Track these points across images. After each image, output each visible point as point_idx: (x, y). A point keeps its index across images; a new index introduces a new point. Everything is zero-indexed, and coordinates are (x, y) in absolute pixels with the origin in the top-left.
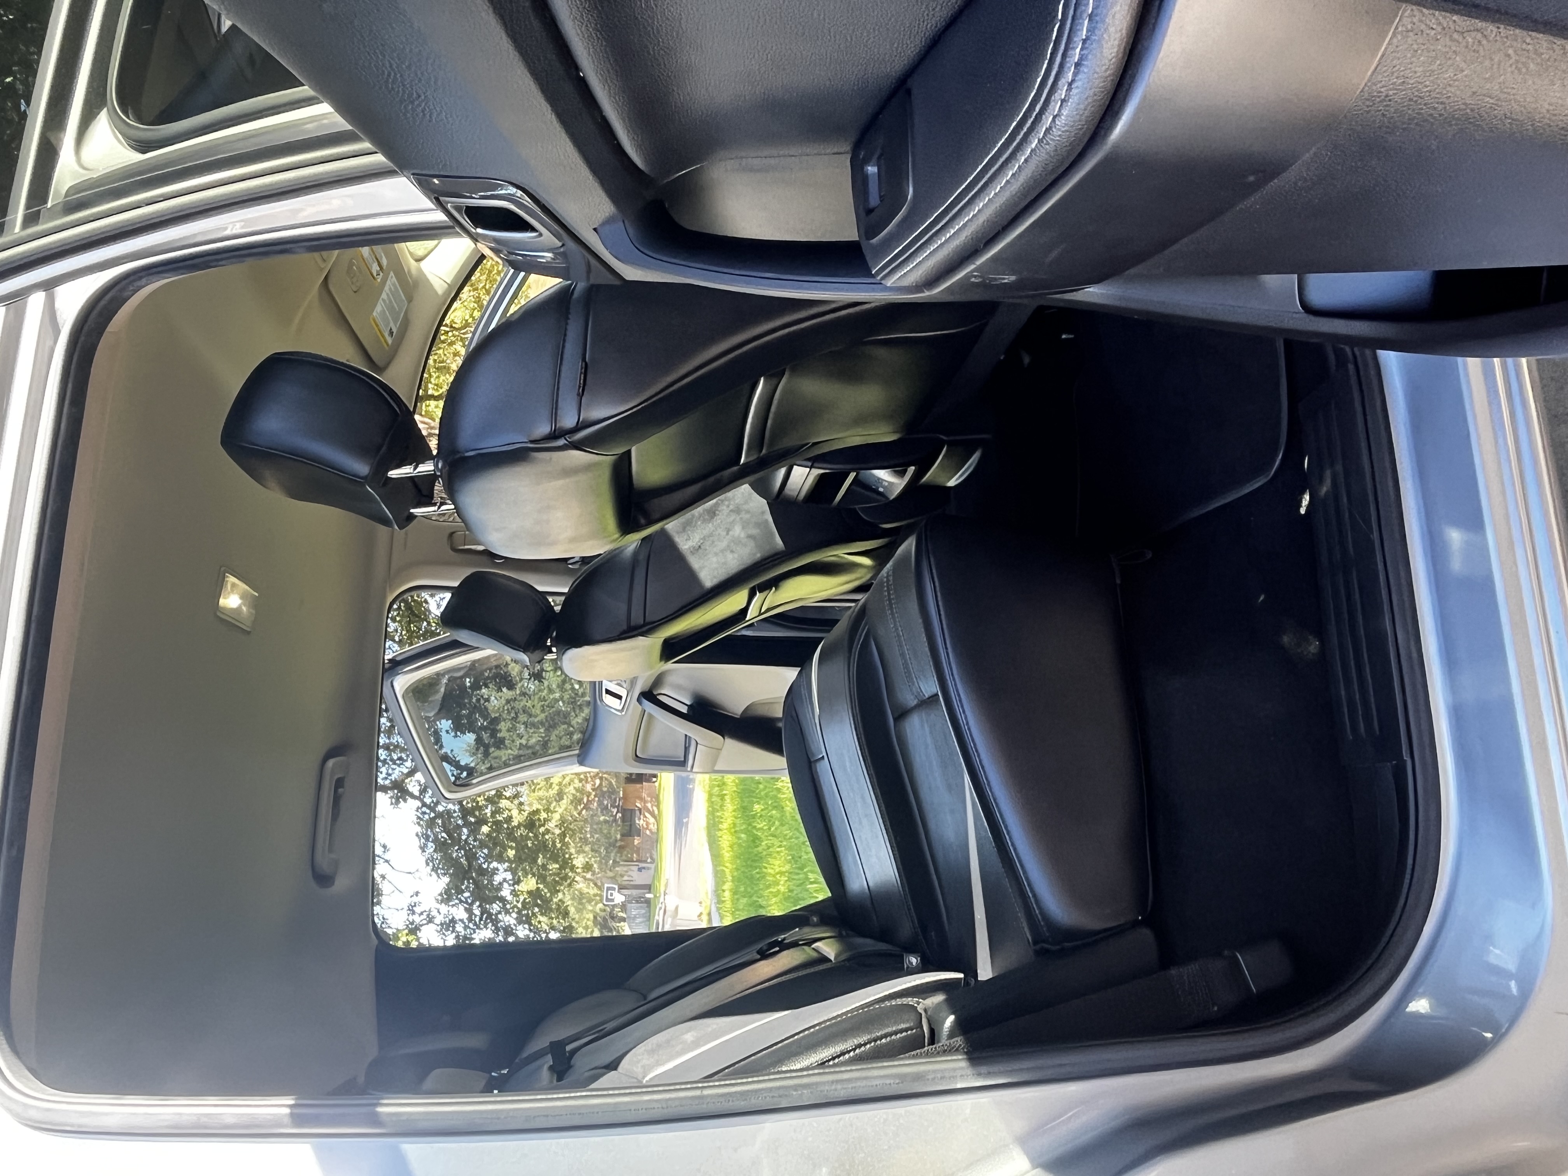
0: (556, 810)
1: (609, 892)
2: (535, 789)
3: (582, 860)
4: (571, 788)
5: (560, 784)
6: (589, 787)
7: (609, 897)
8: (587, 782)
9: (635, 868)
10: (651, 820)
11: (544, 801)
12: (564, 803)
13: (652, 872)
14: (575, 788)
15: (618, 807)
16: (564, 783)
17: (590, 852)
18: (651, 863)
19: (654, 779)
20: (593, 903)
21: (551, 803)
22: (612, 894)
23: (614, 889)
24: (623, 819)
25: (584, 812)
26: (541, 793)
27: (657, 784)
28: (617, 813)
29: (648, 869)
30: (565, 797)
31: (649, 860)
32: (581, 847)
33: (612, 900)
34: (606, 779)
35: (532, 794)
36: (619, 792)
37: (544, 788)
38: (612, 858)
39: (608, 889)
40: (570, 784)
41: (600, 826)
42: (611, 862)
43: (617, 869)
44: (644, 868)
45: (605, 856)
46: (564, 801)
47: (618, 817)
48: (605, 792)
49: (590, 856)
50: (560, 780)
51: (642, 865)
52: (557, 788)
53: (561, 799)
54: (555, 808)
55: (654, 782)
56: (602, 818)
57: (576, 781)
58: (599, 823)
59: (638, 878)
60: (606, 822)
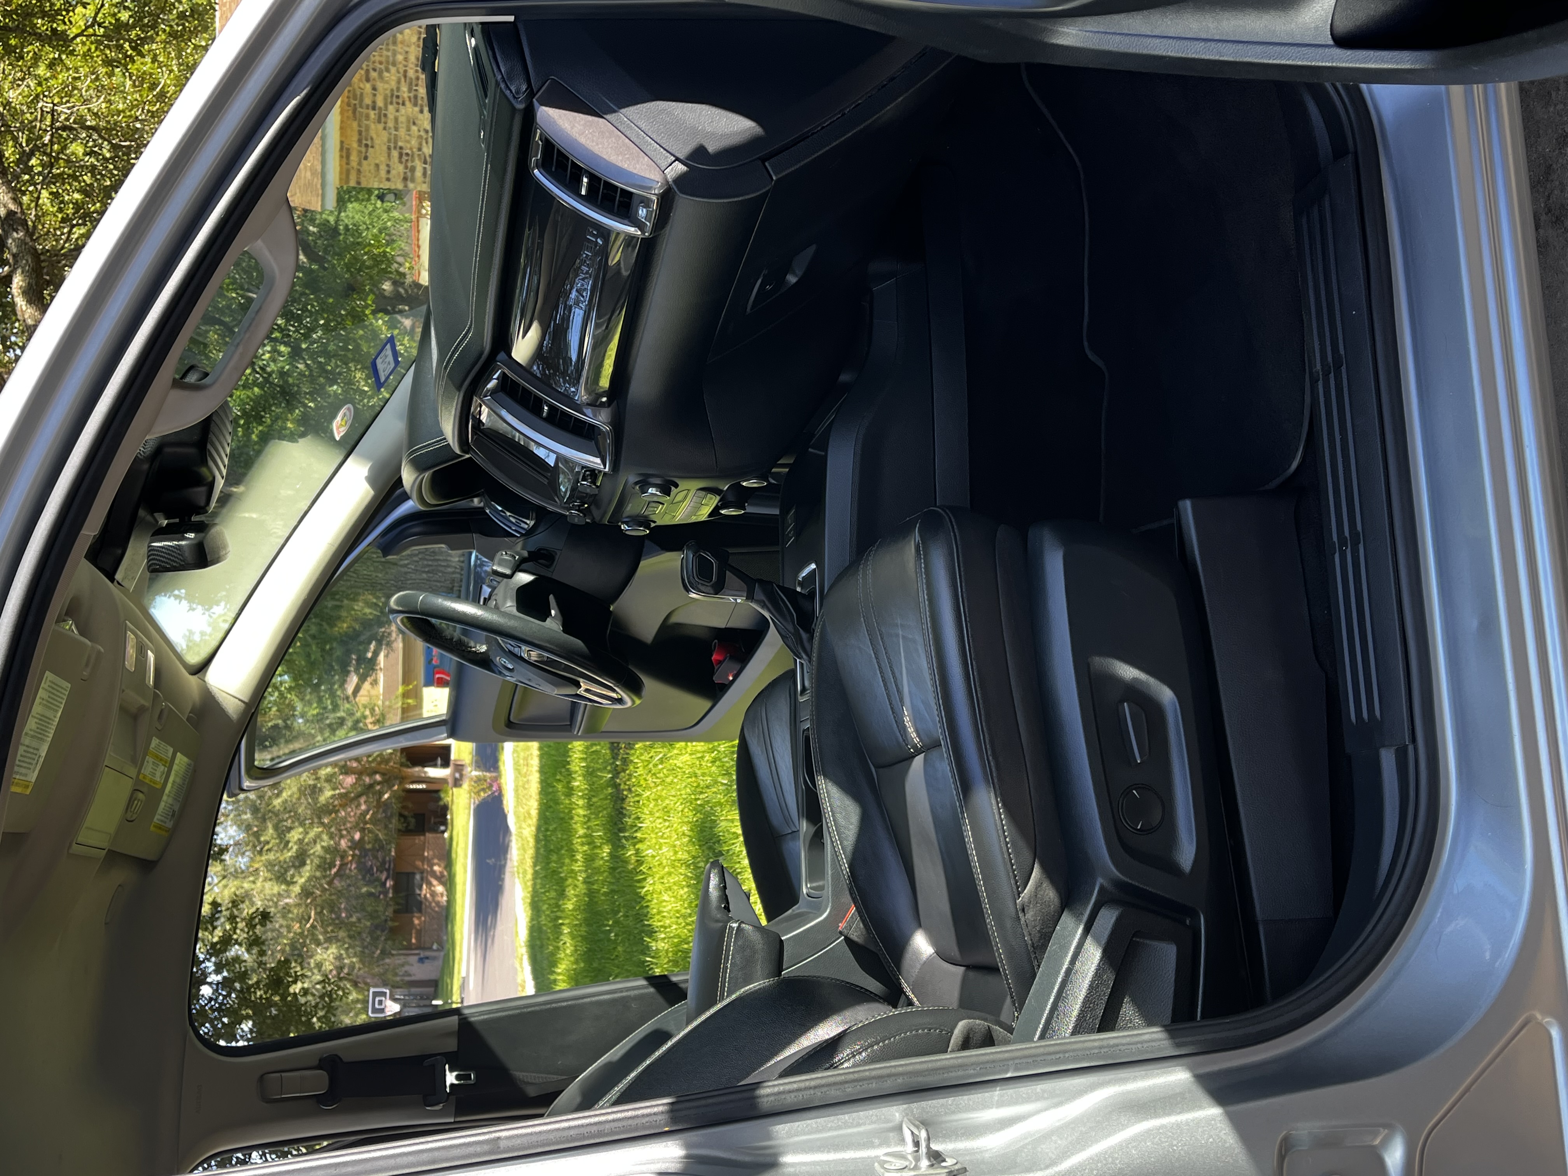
0: (295, 880)
1: (377, 999)
2: (262, 849)
3: (335, 951)
4: (318, 847)
5: (300, 841)
6: (344, 843)
7: (377, 1006)
8: (342, 836)
9: (416, 958)
10: (440, 889)
11: (276, 868)
12: (307, 871)
13: (440, 962)
14: (323, 847)
15: (388, 870)
16: (306, 840)
17: (347, 940)
18: (438, 950)
19: (442, 828)
20: (351, 1014)
21: (286, 871)
22: (380, 1002)
23: (384, 994)
24: (396, 888)
25: (337, 882)
26: (271, 856)
27: (446, 835)
28: (386, 880)
29: (435, 958)
30: (308, 862)
31: (435, 947)
32: (332, 931)
33: (382, 1011)
34: (370, 831)
35: (258, 858)
36: (390, 850)
37: (276, 848)
38: (380, 946)
39: (376, 994)
40: (315, 842)
41: (360, 901)
42: (379, 952)
43: (387, 961)
44: (427, 958)
45: (369, 943)
46: (308, 868)
47: (388, 885)
48: (369, 850)
49: (346, 946)
50: (301, 837)
51: (423, 954)
52: (295, 847)
53: (303, 864)
54: (293, 876)
55: (443, 832)
56: (364, 890)
57: (325, 837)
58: (362, 896)
59: (419, 971)
60: (370, 894)
